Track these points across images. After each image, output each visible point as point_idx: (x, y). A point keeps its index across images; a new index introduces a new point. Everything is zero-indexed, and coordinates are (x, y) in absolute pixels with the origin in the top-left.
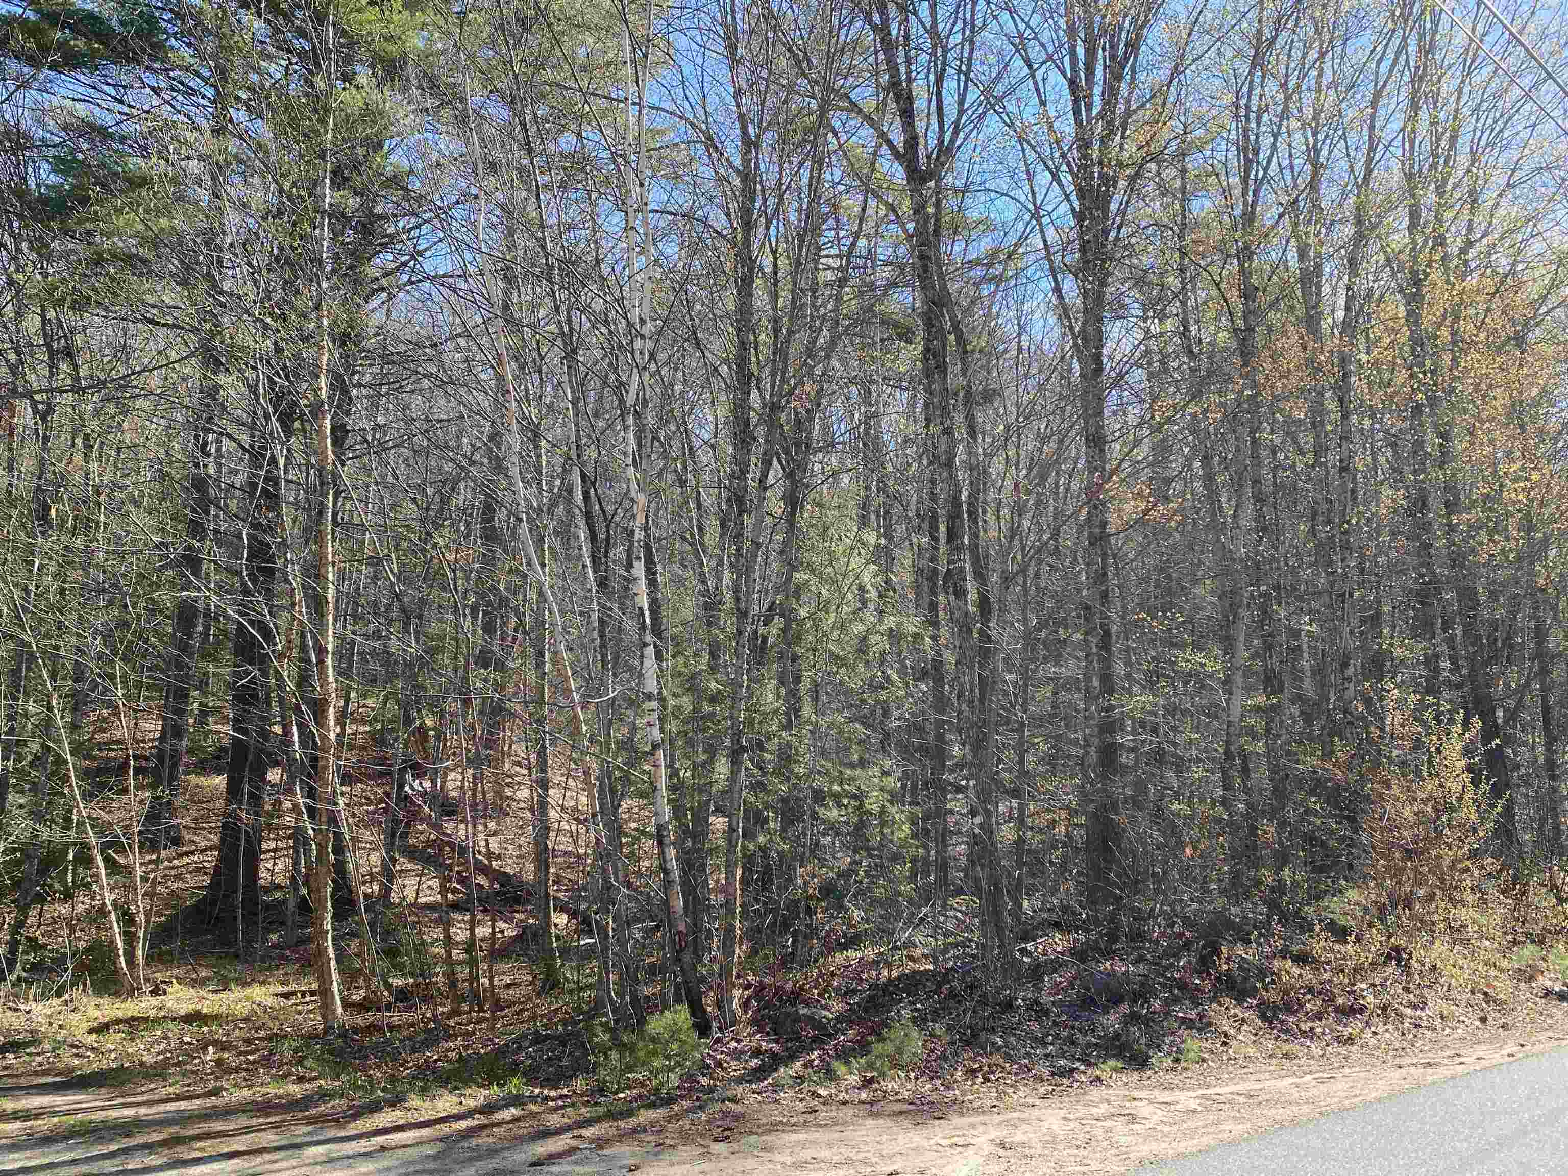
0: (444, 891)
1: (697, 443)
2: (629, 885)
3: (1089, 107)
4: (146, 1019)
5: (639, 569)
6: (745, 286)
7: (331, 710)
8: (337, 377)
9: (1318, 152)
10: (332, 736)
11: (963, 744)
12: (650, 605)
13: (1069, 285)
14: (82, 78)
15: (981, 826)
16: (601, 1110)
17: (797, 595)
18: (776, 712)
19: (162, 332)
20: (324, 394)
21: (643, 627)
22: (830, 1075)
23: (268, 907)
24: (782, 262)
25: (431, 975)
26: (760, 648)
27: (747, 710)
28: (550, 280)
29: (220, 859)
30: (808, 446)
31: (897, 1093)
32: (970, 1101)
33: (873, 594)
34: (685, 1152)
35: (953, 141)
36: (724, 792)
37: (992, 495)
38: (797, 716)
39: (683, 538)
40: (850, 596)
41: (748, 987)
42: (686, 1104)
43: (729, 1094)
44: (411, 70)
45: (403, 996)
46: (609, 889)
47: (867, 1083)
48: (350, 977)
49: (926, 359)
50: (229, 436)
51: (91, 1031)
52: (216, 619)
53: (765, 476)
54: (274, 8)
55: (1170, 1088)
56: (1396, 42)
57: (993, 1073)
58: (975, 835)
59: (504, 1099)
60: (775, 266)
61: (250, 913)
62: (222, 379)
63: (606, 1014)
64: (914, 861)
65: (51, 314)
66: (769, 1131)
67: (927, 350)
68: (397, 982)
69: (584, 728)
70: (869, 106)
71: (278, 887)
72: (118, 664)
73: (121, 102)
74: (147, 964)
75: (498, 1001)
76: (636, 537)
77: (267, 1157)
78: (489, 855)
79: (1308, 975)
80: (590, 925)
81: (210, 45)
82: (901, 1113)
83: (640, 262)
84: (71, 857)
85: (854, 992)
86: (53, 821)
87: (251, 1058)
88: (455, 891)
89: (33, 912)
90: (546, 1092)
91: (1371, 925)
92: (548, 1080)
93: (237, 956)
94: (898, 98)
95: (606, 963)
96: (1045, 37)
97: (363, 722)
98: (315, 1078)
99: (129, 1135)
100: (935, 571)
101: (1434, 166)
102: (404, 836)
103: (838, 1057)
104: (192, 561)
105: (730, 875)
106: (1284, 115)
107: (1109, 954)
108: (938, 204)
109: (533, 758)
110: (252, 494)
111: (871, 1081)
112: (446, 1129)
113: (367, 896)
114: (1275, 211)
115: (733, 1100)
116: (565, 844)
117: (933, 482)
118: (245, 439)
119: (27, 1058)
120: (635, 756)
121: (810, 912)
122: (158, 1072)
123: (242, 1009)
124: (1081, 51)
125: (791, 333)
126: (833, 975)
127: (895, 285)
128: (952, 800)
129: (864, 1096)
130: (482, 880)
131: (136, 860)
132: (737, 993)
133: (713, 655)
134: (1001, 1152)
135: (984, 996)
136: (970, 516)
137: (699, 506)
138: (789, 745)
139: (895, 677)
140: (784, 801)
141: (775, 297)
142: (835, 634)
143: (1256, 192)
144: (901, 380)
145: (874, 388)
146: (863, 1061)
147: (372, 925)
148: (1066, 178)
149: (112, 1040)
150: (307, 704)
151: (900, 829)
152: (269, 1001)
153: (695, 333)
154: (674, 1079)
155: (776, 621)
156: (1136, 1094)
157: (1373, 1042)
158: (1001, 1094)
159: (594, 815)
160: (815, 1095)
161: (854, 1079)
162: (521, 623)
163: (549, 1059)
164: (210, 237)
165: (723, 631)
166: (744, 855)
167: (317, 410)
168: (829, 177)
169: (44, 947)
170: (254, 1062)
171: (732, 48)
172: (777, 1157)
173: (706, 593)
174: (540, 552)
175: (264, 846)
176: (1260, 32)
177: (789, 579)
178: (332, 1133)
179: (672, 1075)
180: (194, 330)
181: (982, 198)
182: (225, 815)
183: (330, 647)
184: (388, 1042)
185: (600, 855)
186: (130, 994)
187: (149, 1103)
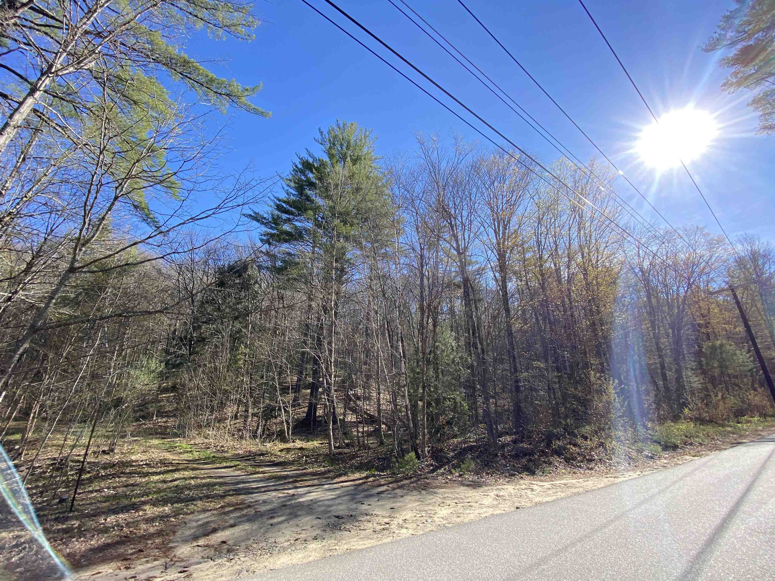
0: (357, 418)
1: (412, 313)
3: (499, 236)
4: (290, 449)
5: (400, 343)
6: (422, 279)
7: (333, 375)
8: (336, 302)
9: (556, 242)
10: (333, 381)
11: (480, 385)
12: (403, 351)
13: (497, 274)
14: (287, 244)
16: (394, 479)
17: (437, 348)
18: (433, 377)
20: (333, 306)
21: (401, 357)
22: (451, 473)
23: (318, 421)
24: (430, 273)
25: (354, 440)
26: (428, 361)
27: (426, 376)
28: (379, 279)
29: (308, 410)
30: (438, 313)
31: (468, 479)
32: (488, 482)
33: (455, 348)
34: (415, 493)
35: (467, 246)
36: (421, 396)
37: (482, 324)
38: (438, 378)
39: (410, 335)
40: (449, 348)
41: (429, 447)
42: (415, 479)
44: (351, 238)
45: (347, 445)
46: (395, 421)
47: (460, 476)
48: (335, 439)
51: (279, 451)
52: (309, 355)
53: (428, 321)
55: (542, 481)
56: (573, 216)
57: (493, 474)
59: (370, 475)
61: (314, 423)
62: (312, 303)
63: (395, 453)
64: (469, 416)
66: (436, 488)
67: (464, 291)
68: (346, 441)
69: (388, 381)
70: (448, 239)
71: (321, 416)
72: (289, 365)
73: (295, 248)
74: (292, 435)
75: (369, 448)
76: (399, 335)
77: (316, 487)
78: (367, 410)
79: (577, 450)
80: (390, 428)
81: (312, 236)
82: (470, 485)
83: (399, 275)
84: (277, 409)
85: (456, 450)
86: (274, 401)
88: (359, 418)
89: (268, 422)
90: (381, 473)
91: (594, 436)
92: (381, 470)
93: (311, 433)
94: (454, 237)
95: (394, 439)
96: (488, 221)
97: (340, 377)
98: (327, 466)
99: (286, 479)
100: (470, 342)
101: (586, 243)
102: (348, 405)
103: (452, 468)
104: (305, 342)
105: (424, 418)
106: (547, 233)
107: (522, 442)
108: (465, 259)
109: (377, 387)
110: (318, 327)
112: (357, 482)
113: (340, 420)
114: (547, 256)
115: (426, 478)
116: (384, 407)
117: (468, 321)
119: (265, 458)
120: (400, 387)
121: (444, 428)
122: (292, 463)
123: (312, 447)
124: (496, 224)
125: (433, 289)
126: (450, 445)
127: (456, 276)
129: (460, 479)
130: (366, 416)
131: (290, 409)
132: (426, 449)
133: (418, 363)
134: (497, 498)
135: (490, 453)
136: (477, 329)
137: (413, 327)
138: (437, 385)
139: (462, 368)
140: (436, 399)
141: (428, 281)
142: (446, 358)
143: (542, 252)
144: (458, 297)
145: (452, 299)
146: (459, 469)
147: (341, 427)
148: (495, 251)
149: (283, 454)
150: (328, 374)
151: (465, 407)
152: (318, 445)
153: (411, 289)
154: (412, 472)
155: (432, 354)
156: (533, 482)
157: (598, 469)
158: (496, 481)
159: (391, 401)
160: (447, 478)
161: (457, 474)
162: (374, 355)
163: (381, 464)
164: (311, 274)
165: (419, 357)
166: (427, 413)
167: (331, 310)
168: (440, 255)
169: (270, 430)
170: (314, 461)
171: (417, 230)
172: (439, 496)
173: (415, 348)
174: (378, 338)
175: (318, 406)
176: (539, 217)
177: (435, 344)
178: (330, 482)
181: (475, 257)
182: (310, 399)
183: (333, 361)
184: (344, 457)
185: (393, 411)
186: (288, 442)
187: (290, 471)
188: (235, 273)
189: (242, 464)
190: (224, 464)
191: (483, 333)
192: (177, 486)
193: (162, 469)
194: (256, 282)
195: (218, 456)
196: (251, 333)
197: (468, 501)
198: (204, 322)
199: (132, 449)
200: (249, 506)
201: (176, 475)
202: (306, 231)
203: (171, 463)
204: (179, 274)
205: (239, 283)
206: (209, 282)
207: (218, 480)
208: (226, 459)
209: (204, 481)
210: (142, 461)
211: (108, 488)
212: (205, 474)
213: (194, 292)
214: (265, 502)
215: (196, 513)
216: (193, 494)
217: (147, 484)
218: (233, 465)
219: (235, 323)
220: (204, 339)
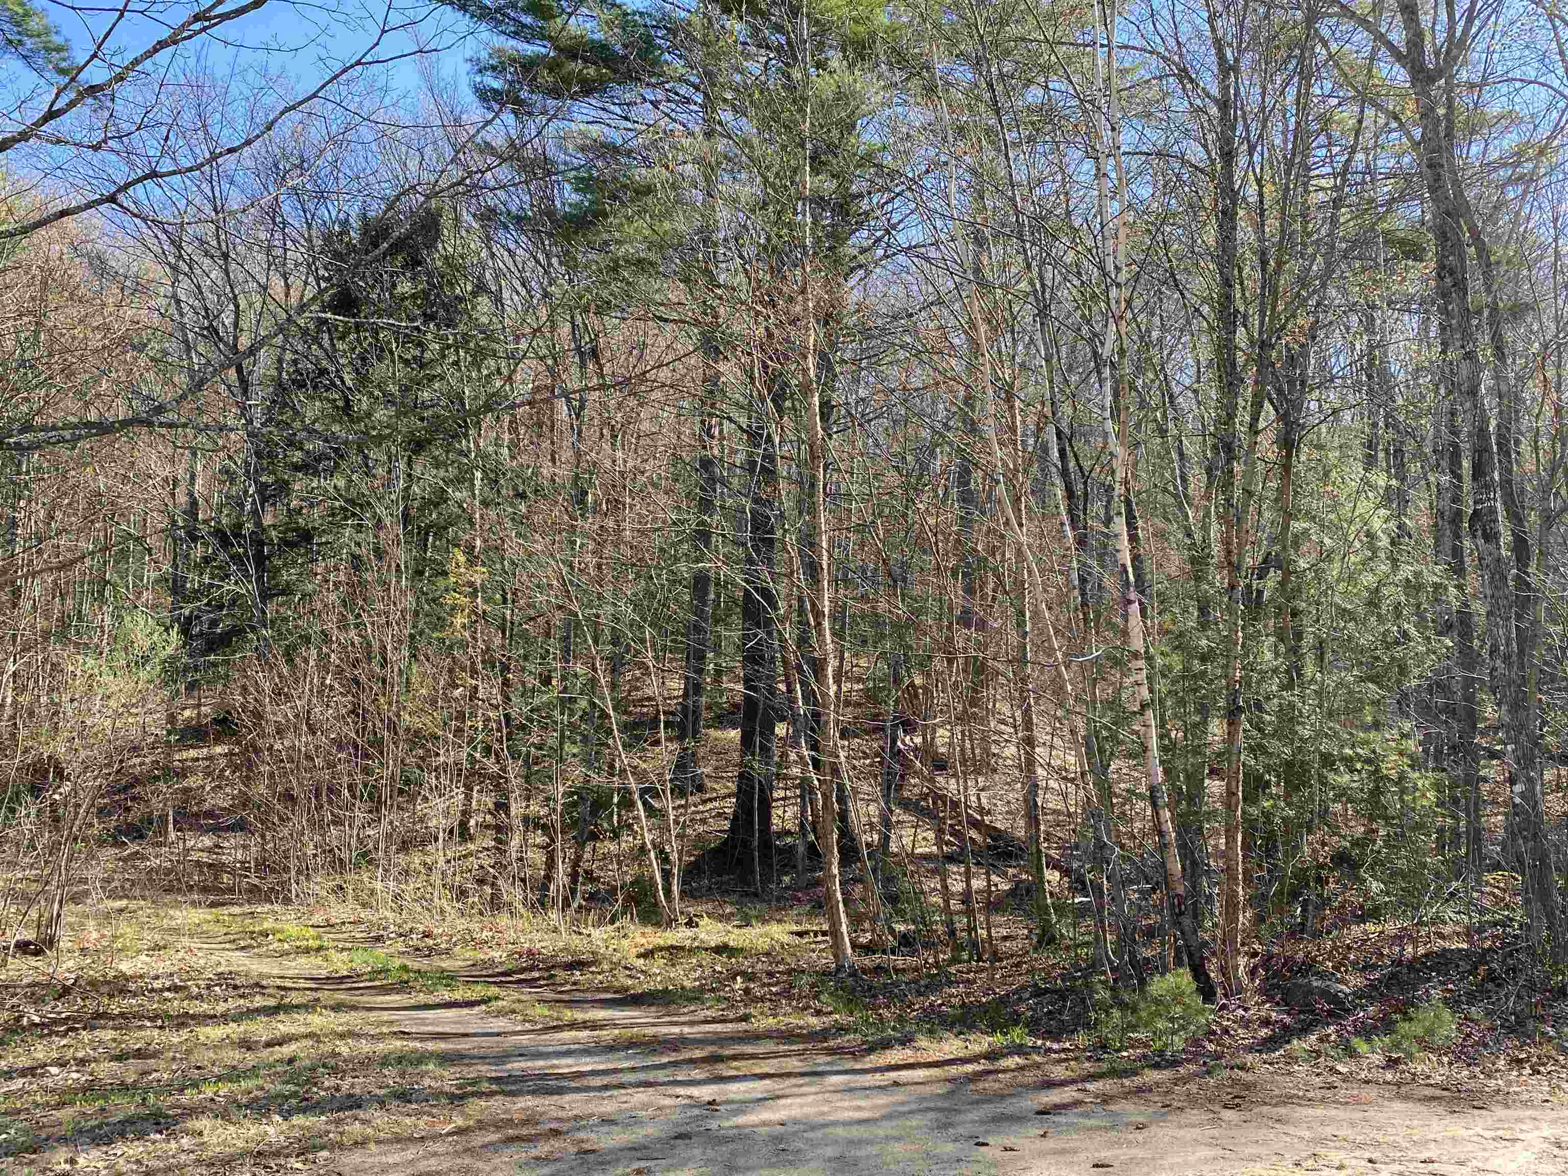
0: (939, 842)
1: (1176, 390)
2: (1122, 847)
4: (682, 948)
5: (1120, 525)
6: (1227, 219)
7: (830, 669)
8: (823, 356)
10: (832, 693)
11: (1498, 705)
12: (1132, 561)
14: (593, 102)
15: (1522, 795)
16: (1105, 1066)
17: (1296, 544)
18: (1275, 671)
19: (669, 327)
20: (812, 373)
21: (1127, 584)
22: (1351, 1053)
23: (780, 851)
24: (1268, 189)
25: (932, 923)
26: (1255, 603)
27: (1244, 668)
28: (1021, 238)
29: (738, 805)
30: (1303, 383)
31: (1428, 1077)
32: (1516, 1093)
33: (1384, 542)
34: (1194, 1115)
35: (1466, 31)
36: (1219, 755)
37: (1525, 421)
38: (1299, 675)
39: (1165, 490)
40: (1357, 544)
41: (1254, 954)
42: (1192, 1068)
43: (1238, 1062)
44: (880, 48)
45: (905, 940)
46: (1101, 848)
47: (1392, 1063)
48: (856, 920)
49: (1440, 277)
50: (730, 419)
51: (639, 956)
52: (725, 587)
53: (1255, 419)
54: (754, 10)
57: (1544, 1065)
58: (1515, 806)
59: (1007, 1047)
60: (1261, 195)
61: (766, 856)
62: (722, 367)
63: (1104, 973)
64: (1441, 831)
65: (579, 320)
66: (1283, 1103)
67: (1441, 267)
68: (900, 928)
69: (1069, 688)
71: (788, 833)
72: (648, 630)
73: (626, 119)
74: (681, 899)
75: (995, 953)
76: (1116, 492)
77: (793, 1081)
78: (981, 810)
80: (1083, 883)
81: (698, 54)
82: (1433, 1098)
83: (1114, 207)
84: (616, 800)
85: (1374, 967)
86: (600, 768)
87: (774, 989)
88: (948, 843)
89: (588, 848)
90: (1048, 1044)
92: (1050, 1032)
93: (756, 895)
95: (1102, 921)
97: (859, 680)
98: (831, 1013)
99: (677, 1050)
100: (1459, 513)
102: (899, 788)
103: (1357, 1033)
104: (703, 535)
105: (1230, 840)
108: (1450, 103)
109: (1018, 716)
110: (752, 471)
111: (1397, 1061)
112: (954, 1070)
113: (868, 845)
115: (1242, 1068)
116: (1053, 802)
117: (1453, 414)
118: (743, 421)
119: (589, 976)
120: (1123, 718)
121: (1320, 880)
122: (695, 996)
123: (763, 944)
125: (1280, 264)
126: (1349, 948)
127: (1402, 198)
128: (1485, 767)
129: (1389, 1076)
130: (973, 834)
131: (668, 804)
132: (1242, 961)
133: (1203, 611)
134: (1556, 1151)
135: (1530, 980)
136: (1500, 448)
137: (1181, 455)
138: (1292, 706)
139: (1413, 632)
140: (1289, 764)
141: (1260, 227)
142: (1342, 586)
144: (1408, 302)
145: (1377, 314)
146: (1386, 1040)
147: (874, 871)
149: (657, 965)
150: (807, 663)
151: (1424, 795)
152: (786, 939)
153: (1173, 275)
154: (1179, 1042)
155: (1272, 574)
158: (1555, 1090)
159: (1083, 774)
160: (1333, 1070)
161: (1377, 1059)
162: (1000, 583)
163: (1050, 1012)
164: (706, 235)
165: (1212, 585)
166: (1245, 820)
167: (806, 389)
168: (1319, 92)
169: (597, 879)
170: (776, 994)
172: (1291, 1130)
173: (1193, 547)
174: (1017, 511)
175: (775, 795)
177: (1286, 527)
178: (849, 1065)
179: (1176, 1038)
180: (697, 323)
181: (1504, 90)
182: (741, 765)
183: (826, 610)
184: (896, 984)
185: (1091, 814)
186: (669, 925)
187: (692, 1023)
188: (395, 248)
189: (509, 997)
190: (446, 995)
191: (1530, 467)
192: (291, 1061)
193: (231, 1004)
194: (481, 288)
195: (416, 966)
196: (485, 503)
197: (1425, 1155)
198: (296, 468)
199: (115, 937)
200: (556, 1133)
201: (284, 1026)
202: (673, 32)
203: (257, 985)
204: (175, 268)
205: (414, 296)
206: (294, 301)
207: (431, 1046)
208: (448, 978)
209: (381, 1046)
210: (157, 978)
211: (62, 1064)
212: (383, 1023)
213: (244, 342)
214: (607, 1121)
215: (372, 1146)
216: (353, 1086)
217: (189, 1052)
218: (475, 997)
219: (418, 470)
220: (306, 536)
